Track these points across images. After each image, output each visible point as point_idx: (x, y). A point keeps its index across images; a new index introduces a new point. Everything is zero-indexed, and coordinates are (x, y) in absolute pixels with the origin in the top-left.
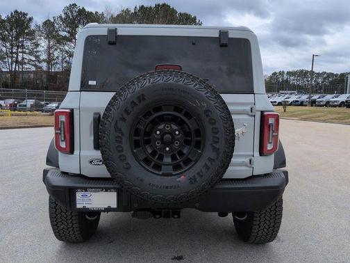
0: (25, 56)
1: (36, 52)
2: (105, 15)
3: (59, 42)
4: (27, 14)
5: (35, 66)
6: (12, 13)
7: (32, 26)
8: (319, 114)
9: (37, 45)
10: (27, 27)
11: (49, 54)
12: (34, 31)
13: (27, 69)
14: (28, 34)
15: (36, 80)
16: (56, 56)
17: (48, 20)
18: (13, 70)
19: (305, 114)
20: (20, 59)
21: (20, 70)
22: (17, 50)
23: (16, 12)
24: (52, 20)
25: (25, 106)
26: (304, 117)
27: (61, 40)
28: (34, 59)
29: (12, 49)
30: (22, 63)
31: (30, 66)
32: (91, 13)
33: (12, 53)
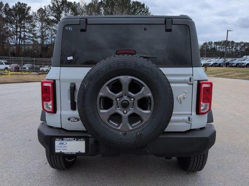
0: (26, 34)
1: (34, 31)
2: (81, 4)
3: (49, 24)
4: (26, 5)
5: (33, 40)
6: (16, 4)
7: (31, 13)
8: (229, 72)
9: (34, 26)
10: (27, 14)
11: (42, 32)
12: (31, 16)
13: (27, 42)
14: (28, 18)
15: (34, 50)
16: (47, 33)
17: (41, 8)
18: (18, 43)
19: (219, 73)
20: (22, 36)
21: (23, 43)
22: (21, 29)
23: (19, 3)
24: (44, 9)
25: (25, 68)
26: (218, 74)
27: (50, 23)
28: (32, 36)
29: (17, 28)
30: (24, 39)
31: (30, 41)
32: (71, 3)
33: (17, 32)
